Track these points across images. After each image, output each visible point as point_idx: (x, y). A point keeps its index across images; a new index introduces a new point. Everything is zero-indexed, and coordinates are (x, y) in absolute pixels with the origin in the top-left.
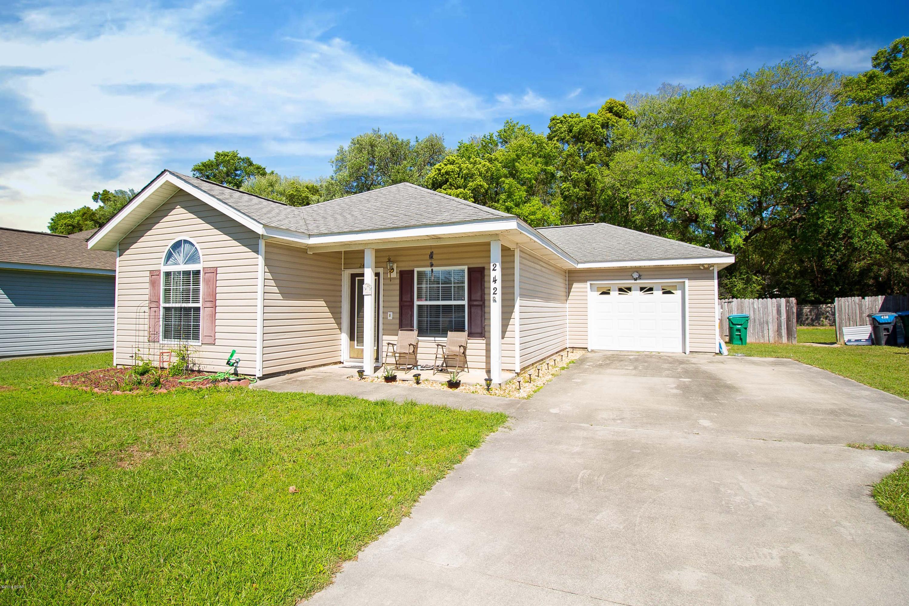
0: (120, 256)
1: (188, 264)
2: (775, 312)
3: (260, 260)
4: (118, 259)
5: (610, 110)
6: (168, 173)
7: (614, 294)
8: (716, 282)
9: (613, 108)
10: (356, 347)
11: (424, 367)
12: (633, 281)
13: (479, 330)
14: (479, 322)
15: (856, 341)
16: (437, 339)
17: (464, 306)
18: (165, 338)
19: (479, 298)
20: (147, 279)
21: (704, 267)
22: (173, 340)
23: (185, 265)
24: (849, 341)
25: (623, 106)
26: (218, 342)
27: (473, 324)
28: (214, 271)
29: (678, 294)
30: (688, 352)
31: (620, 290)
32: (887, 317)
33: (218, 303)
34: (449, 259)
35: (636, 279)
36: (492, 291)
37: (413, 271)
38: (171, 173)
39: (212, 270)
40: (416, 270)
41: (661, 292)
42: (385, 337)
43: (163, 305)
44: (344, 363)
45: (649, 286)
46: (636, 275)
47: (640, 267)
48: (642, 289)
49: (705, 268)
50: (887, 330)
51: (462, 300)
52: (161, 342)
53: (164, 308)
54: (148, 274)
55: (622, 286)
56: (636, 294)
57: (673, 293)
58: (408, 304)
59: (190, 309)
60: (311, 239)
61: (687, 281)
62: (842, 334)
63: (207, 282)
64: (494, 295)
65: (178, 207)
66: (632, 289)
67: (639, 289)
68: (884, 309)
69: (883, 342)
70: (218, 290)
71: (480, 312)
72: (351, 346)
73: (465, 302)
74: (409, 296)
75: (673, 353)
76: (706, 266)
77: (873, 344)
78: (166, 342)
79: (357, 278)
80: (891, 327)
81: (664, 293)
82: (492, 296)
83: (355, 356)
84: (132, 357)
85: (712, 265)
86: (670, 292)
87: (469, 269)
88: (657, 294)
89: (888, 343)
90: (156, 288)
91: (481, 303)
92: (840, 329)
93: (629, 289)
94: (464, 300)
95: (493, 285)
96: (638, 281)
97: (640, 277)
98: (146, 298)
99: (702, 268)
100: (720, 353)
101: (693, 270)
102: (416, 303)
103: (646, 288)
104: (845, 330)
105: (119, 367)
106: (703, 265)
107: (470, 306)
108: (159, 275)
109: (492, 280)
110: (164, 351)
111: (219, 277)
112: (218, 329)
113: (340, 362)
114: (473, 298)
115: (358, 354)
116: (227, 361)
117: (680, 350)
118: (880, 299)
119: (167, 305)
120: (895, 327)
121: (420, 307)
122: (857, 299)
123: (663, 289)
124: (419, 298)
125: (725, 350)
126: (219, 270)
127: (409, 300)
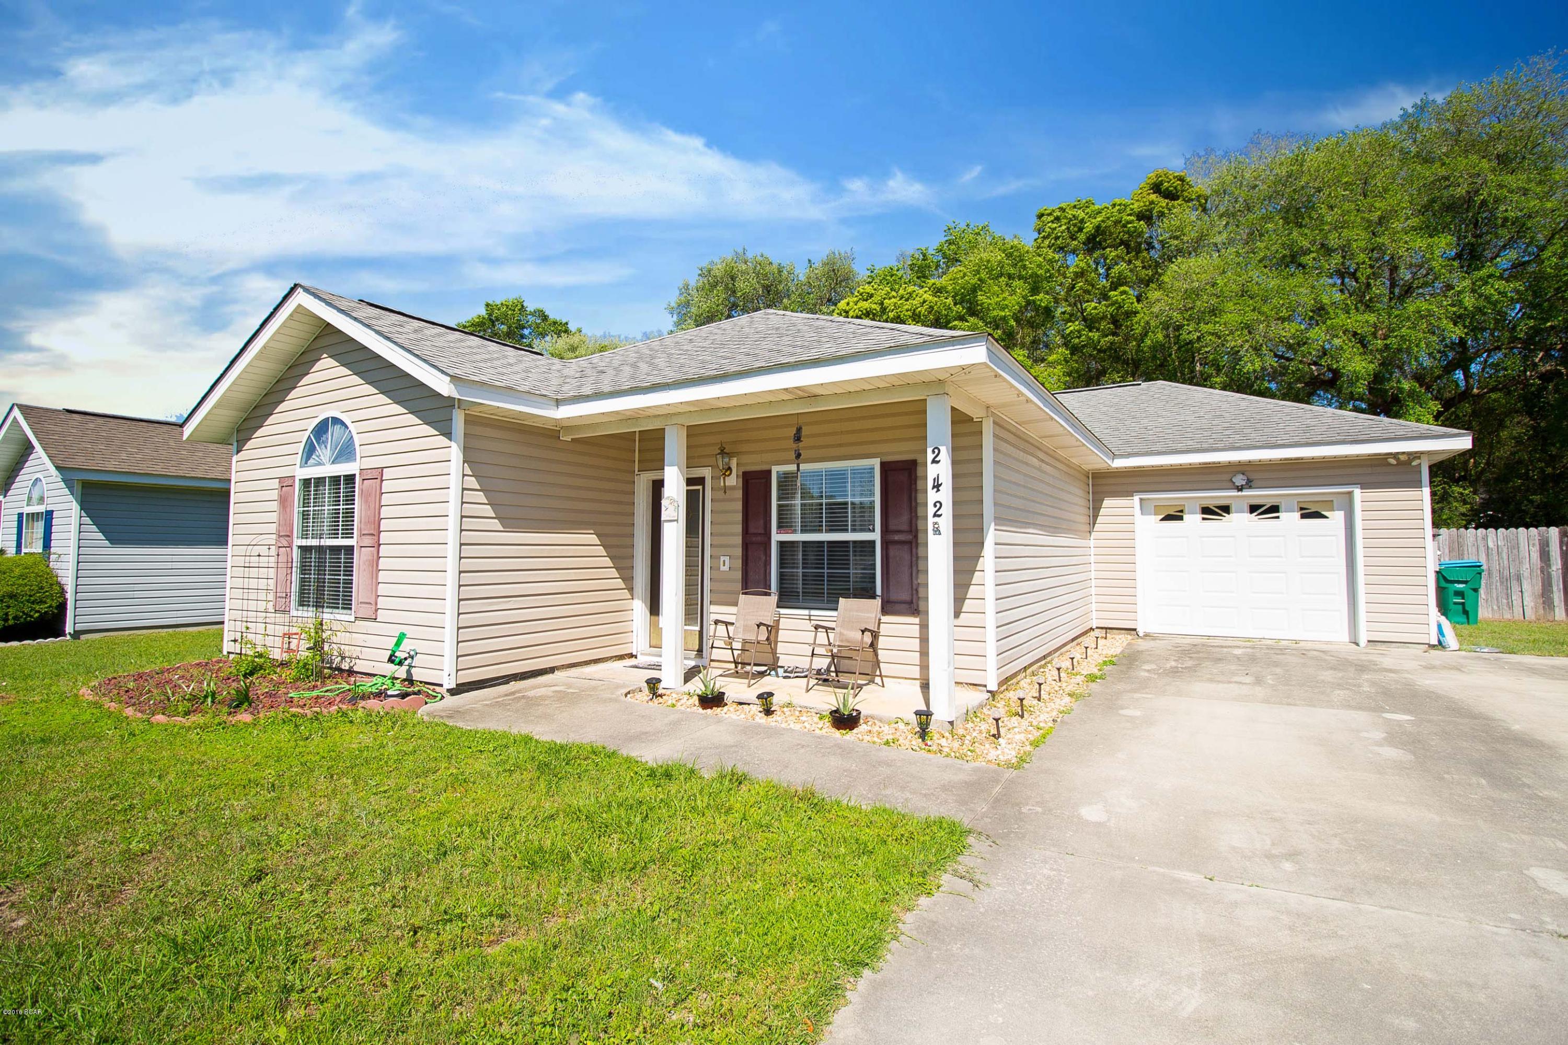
0: (238, 452)
1: (338, 462)
2: (1535, 555)
3: (455, 452)
4: (235, 459)
5: (1156, 188)
6: (301, 290)
7: (1193, 519)
8: (1426, 491)
9: (1161, 183)
11: (791, 672)
12: (1235, 493)
13: (905, 596)
14: (905, 578)
16: (813, 612)
17: (873, 543)
18: (299, 605)
19: (905, 527)
20: (275, 495)
21: (1398, 460)
23: (333, 466)
25: (1182, 179)
26: (381, 615)
27: (892, 582)
28: (378, 475)
29: (1337, 518)
30: (1363, 642)
31: (1206, 510)
33: (384, 537)
34: (840, 445)
35: (1240, 489)
36: (931, 510)
37: (769, 472)
38: (306, 290)
39: (374, 474)
40: (775, 470)
41: (1297, 515)
42: (713, 608)
43: (297, 542)
44: (638, 656)
45: (1269, 503)
46: (1240, 480)
47: (1250, 463)
48: (1253, 509)
49: (1400, 463)
51: (870, 530)
52: (294, 613)
53: (300, 547)
54: (275, 484)
55: (1211, 504)
56: (1240, 520)
57: (1326, 517)
58: (759, 539)
59: (339, 549)
60: (562, 408)
61: (1357, 493)
63: (365, 495)
64: (936, 519)
65: (325, 355)
66: (1233, 508)
67: (1247, 508)
70: (384, 512)
71: (907, 556)
73: (876, 536)
74: (762, 522)
75: (1327, 643)
76: (1402, 458)
78: (302, 612)
81: (1303, 516)
82: (931, 520)
83: (653, 641)
85: (1416, 455)
86: (1318, 515)
87: (883, 464)
88: (1290, 517)
90: (288, 510)
91: (908, 537)
93: (1226, 509)
94: (874, 531)
95: (932, 497)
96: (1245, 493)
97: (1249, 485)
98: (273, 528)
99: (1393, 461)
100: (1441, 645)
101: (1371, 466)
102: (776, 537)
103: (1260, 507)
106: (1395, 455)
107: (886, 544)
108: (293, 486)
109: (930, 483)
111: (386, 486)
112: (382, 590)
113: (631, 656)
114: (892, 527)
116: (389, 652)
117: (1345, 637)
119: (304, 543)
121: (782, 545)
123: (1302, 509)
124: (781, 527)
125: (1451, 639)
126: (387, 474)
127: (761, 531)
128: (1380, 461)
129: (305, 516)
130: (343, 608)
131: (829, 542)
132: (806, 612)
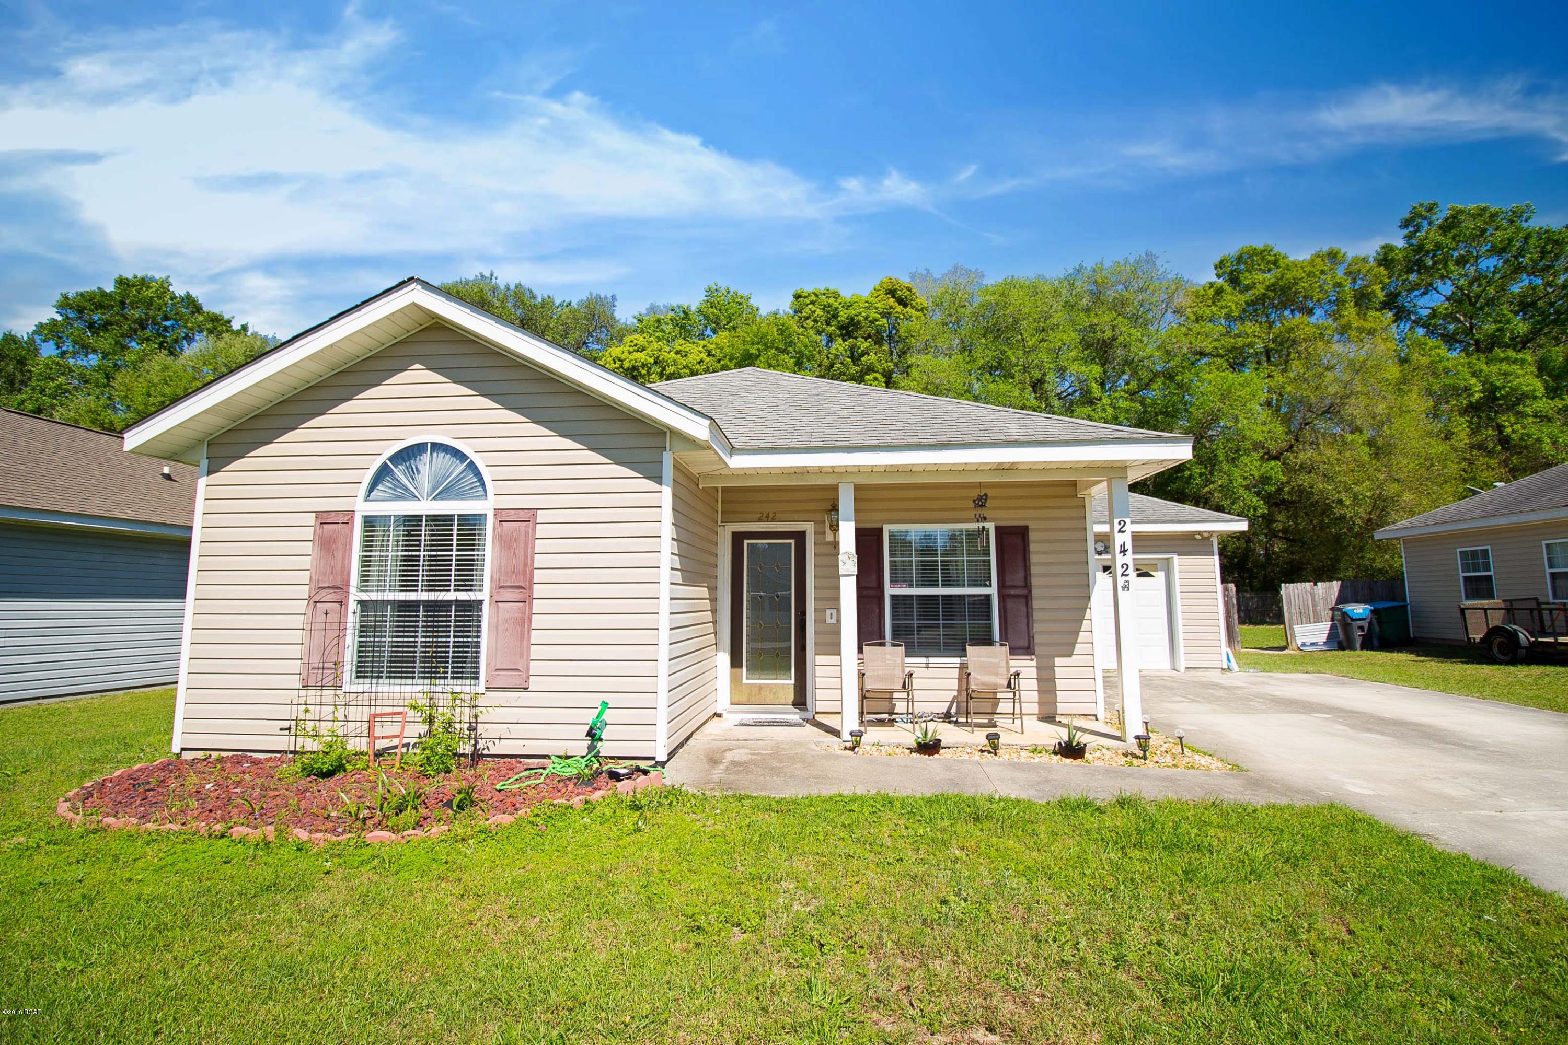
0: (209, 473)
1: (443, 499)
3: (666, 495)
4: (202, 482)
5: (892, 293)
6: (419, 287)
8: (1217, 558)
9: (895, 290)
10: (745, 681)
12: (1097, 557)
13: (1024, 642)
14: (1024, 627)
15: (1312, 644)
16: (932, 660)
17: (988, 597)
18: (358, 677)
19: (1022, 584)
20: (309, 533)
21: (1202, 535)
22: (387, 681)
23: (434, 502)
24: (1304, 644)
25: (909, 290)
26: (534, 683)
27: (1010, 631)
28: (528, 517)
29: (1160, 576)
30: (1182, 669)
32: (1361, 611)
33: (538, 590)
34: (953, 509)
35: (1100, 554)
37: (880, 530)
38: (426, 285)
39: (523, 516)
40: (887, 529)
41: (1135, 574)
42: (820, 659)
43: (355, 595)
44: (725, 715)
46: (1100, 547)
48: (1106, 569)
49: (1204, 539)
50: (1361, 628)
51: (986, 586)
52: (346, 688)
53: (361, 602)
54: (311, 519)
57: (1152, 576)
58: (871, 593)
59: (446, 605)
60: (735, 457)
61: (1176, 557)
62: (1293, 635)
63: (505, 542)
64: (1125, 578)
65: (417, 366)
67: (1101, 569)
68: (1343, 598)
69: (1358, 646)
70: (539, 561)
71: (1022, 608)
72: (735, 681)
73: (993, 591)
74: (874, 577)
75: (1158, 670)
76: (1205, 535)
77: (1341, 647)
78: (364, 685)
79: (746, 542)
80: (1365, 624)
81: (1139, 575)
83: (744, 699)
84: (289, 729)
85: (1211, 533)
86: (1147, 575)
87: (997, 528)
89: (1364, 647)
90: (339, 555)
91: (1024, 592)
92: (1291, 628)
94: (990, 586)
96: (1102, 556)
97: (1106, 550)
98: (305, 577)
99: (1198, 537)
100: (1229, 669)
101: (1183, 539)
102: (890, 591)
104: (1297, 628)
105: (187, 756)
106: (1200, 533)
107: (1002, 597)
108: (349, 523)
109: (1118, 549)
110: (379, 710)
111: (541, 531)
112: (535, 652)
113: (715, 715)
114: (1008, 583)
115: (750, 695)
116: (587, 727)
117: (1167, 665)
118: (1336, 585)
119: (364, 597)
120: (1370, 623)
121: (893, 597)
122: (1308, 585)
123: (1137, 570)
124: (893, 581)
125: (1234, 665)
126: (541, 516)
127: (874, 584)
128: (1190, 536)
129: (366, 563)
130: (453, 678)
131: (943, 596)
132: (923, 660)
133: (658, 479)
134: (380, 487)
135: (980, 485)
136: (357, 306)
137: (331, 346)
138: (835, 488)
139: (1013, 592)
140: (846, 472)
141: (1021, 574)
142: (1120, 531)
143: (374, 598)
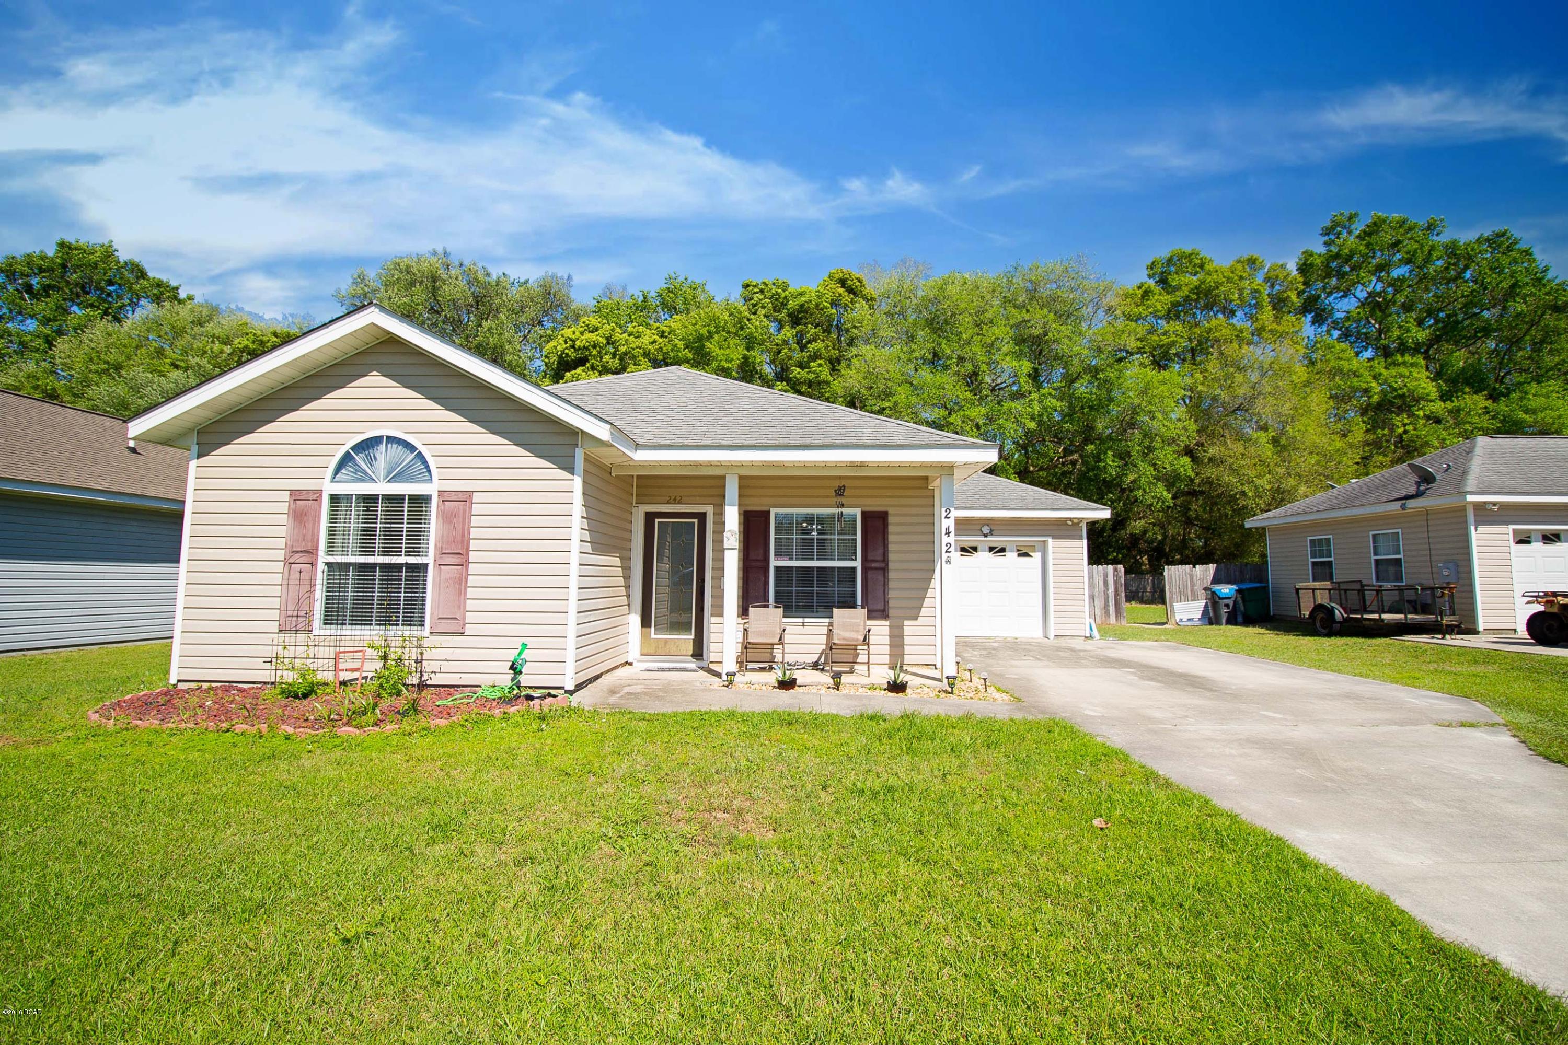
0: (199, 456)
1: (395, 482)
2: (1101, 583)
3: (577, 483)
4: (193, 464)
6: (377, 310)
8: (1085, 542)
10: (653, 636)
11: (794, 665)
12: (983, 538)
13: (880, 606)
14: (881, 593)
15: (1189, 620)
16: (807, 620)
17: (853, 569)
18: (325, 624)
19: (880, 558)
20: (284, 508)
21: (1072, 522)
22: (350, 627)
23: (389, 484)
24: (1181, 620)
26: (469, 630)
27: (870, 597)
28: (466, 498)
29: (1037, 556)
30: (1052, 637)
31: (963, 549)
32: (1227, 591)
33: (473, 556)
35: (986, 536)
36: (944, 548)
37: (768, 512)
38: (383, 308)
39: (461, 497)
40: (773, 511)
41: (1016, 554)
42: (714, 619)
43: (323, 558)
44: (634, 663)
45: (1000, 546)
46: (986, 530)
47: (991, 519)
48: (991, 549)
49: (1074, 524)
50: (1227, 606)
51: (852, 560)
52: (316, 632)
53: (328, 564)
54: (286, 496)
55: (966, 545)
56: (983, 556)
57: (1030, 556)
58: (759, 564)
59: (398, 567)
60: (639, 452)
61: (1050, 540)
62: (1173, 612)
63: (447, 518)
65: (375, 373)
66: (979, 549)
67: (987, 549)
68: (1216, 580)
69: (1224, 621)
70: (474, 533)
71: (881, 578)
72: (645, 637)
73: (857, 564)
74: (761, 551)
75: (1032, 638)
76: (1075, 521)
77: (1211, 623)
78: (332, 630)
79: (657, 520)
80: (1231, 602)
81: (1019, 555)
82: (944, 556)
83: (652, 652)
84: (271, 662)
85: (1081, 520)
86: (1026, 555)
88: (1011, 556)
89: (1229, 622)
90: (310, 525)
91: (883, 565)
92: (1171, 606)
93: (975, 549)
94: (855, 560)
95: (945, 539)
96: (989, 538)
97: (991, 533)
98: (281, 543)
99: (1070, 523)
100: (1091, 637)
101: (1054, 525)
102: (774, 563)
103: (995, 548)
104: (1177, 606)
105: (182, 686)
106: (1071, 519)
107: (865, 569)
108: (318, 500)
110: (342, 649)
111: (476, 509)
112: (470, 605)
113: (627, 663)
114: (870, 557)
115: (657, 647)
116: (510, 664)
117: (1040, 634)
118: (1212, 568)
119: (331, 559)
120: (1235, 602)
121: (778, 569)
122: (1188, 568)
123: (1018, 550)
124: (778, 555)
125: (1096, 633)
126: (476, 497)
127: (760, 558)
128: (1062, 522)
129: (332, 532)
130: (403, 625)
131: (818, 568)
132: (800, 620)
133: (571, 470)
134: (344, 471)
135: (840, 478)
136: (325, 324)
137: (304, 356)
138: (723, 478)
139: (874, 565)
140: (731, 465)
141: (881, 551)
142: (946, 517)
143: (339, 561)
